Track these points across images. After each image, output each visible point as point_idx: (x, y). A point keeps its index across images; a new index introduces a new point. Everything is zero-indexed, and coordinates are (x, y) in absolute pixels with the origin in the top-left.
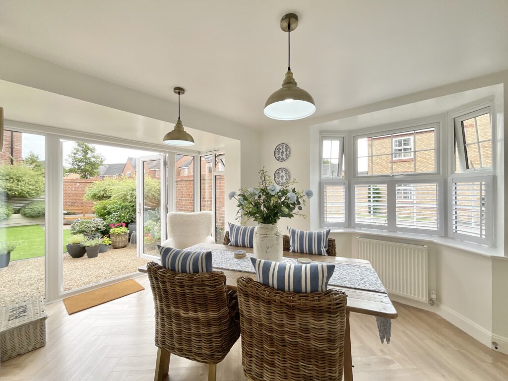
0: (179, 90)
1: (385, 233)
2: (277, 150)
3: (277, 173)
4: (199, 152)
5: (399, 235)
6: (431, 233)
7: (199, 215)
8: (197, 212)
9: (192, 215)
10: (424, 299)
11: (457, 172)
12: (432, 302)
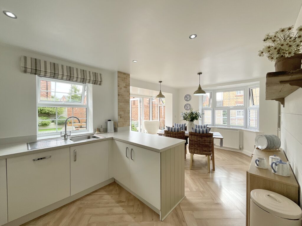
0: (161, 82)
1: (226, 127)
2: (186, 97)
3: (186, 105)
4: (152, 97)
5: (231, 128)
6: (242, 127)
7: (152, 122)
8: (151, 120)
9: (148, 122)
10: (238, 148)
11: (250, 106)
12: (240, 149)
